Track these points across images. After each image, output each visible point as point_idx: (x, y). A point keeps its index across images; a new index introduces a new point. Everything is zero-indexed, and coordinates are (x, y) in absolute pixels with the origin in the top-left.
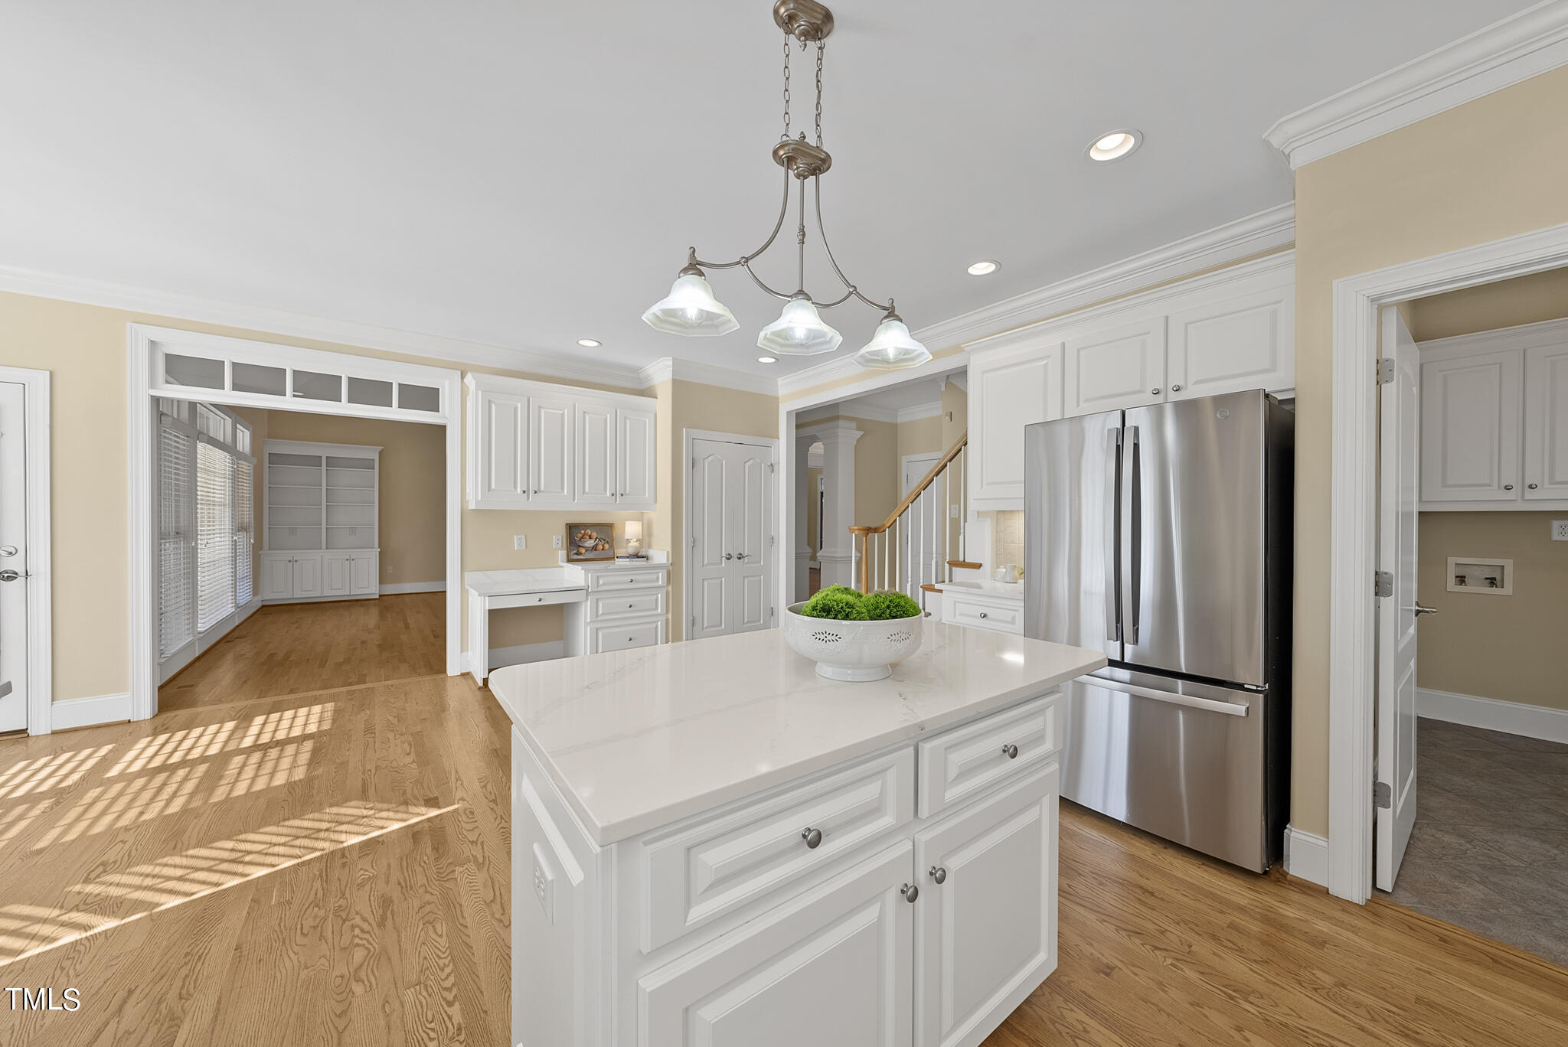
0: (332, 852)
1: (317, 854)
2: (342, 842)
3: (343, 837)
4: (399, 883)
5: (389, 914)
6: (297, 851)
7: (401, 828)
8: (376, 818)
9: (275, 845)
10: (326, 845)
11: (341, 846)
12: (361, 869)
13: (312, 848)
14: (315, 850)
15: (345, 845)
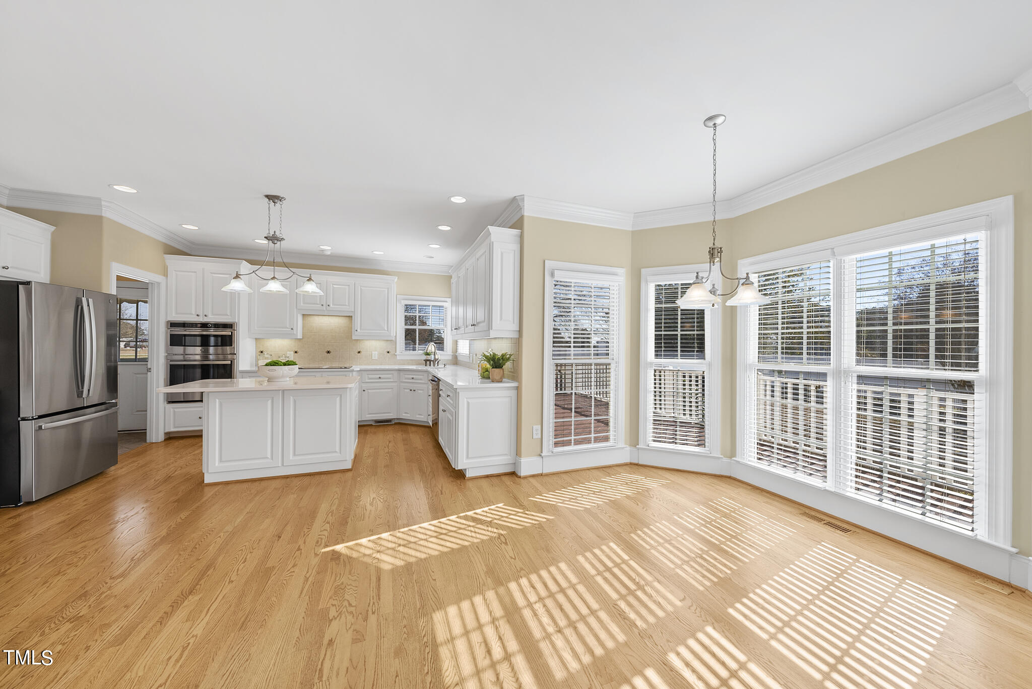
0: (394, 530)
1: (402, 530)
2: (390, 535)
3: (390, 538)
4: (366, 510)
5: (371, 501)
6: (412, 533)
7: (360, 539)
8: (372, 549)
9: (424, 540)
10: (399, 535)
11: (391, 533)
12: (380, 518)
13: (405, 534)
14: (402, 532)
15: (389, 533)
